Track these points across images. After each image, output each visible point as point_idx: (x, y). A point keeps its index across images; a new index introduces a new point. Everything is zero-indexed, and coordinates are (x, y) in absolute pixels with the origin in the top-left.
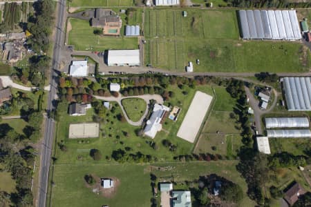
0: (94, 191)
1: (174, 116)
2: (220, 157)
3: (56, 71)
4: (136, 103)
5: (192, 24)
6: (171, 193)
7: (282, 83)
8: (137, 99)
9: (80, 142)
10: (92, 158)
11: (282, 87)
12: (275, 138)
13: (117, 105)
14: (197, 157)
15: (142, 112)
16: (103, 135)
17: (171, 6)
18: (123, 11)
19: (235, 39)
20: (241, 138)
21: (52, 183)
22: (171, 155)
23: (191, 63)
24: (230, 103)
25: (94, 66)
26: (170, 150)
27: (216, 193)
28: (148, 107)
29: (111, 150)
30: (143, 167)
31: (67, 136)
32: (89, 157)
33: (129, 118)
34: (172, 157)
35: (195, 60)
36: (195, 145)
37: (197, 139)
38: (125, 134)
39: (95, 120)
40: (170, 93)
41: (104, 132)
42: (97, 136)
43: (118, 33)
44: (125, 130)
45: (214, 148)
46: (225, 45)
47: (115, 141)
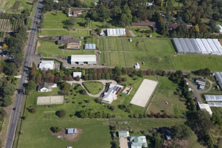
0: (59, 137)
1: (127, 92)
2: (169, 117)
3: (27, 67)
4: (95, 84)
5: (136, 45)
6: (129, 139)
7: (214, 76)
8: (96, 82)
9: (47, 107)
10: (57, 116)
11: (215, 79)
12: (216, 107)
13: (79, 85)
14: (149, 116)
15: (100, 89)
16: (67, 102)
17: (120, 37)
18: (82, 38)
19: (172, 53)
20: (186, 106)
21: (20, 133)
22: (127, 114)
23: (138, 64)
24: (173, 86)
25: (59, 64)
26: (125, 111)
27: (169, 138)
28: (104, 87)
29: (74, 111)
30: (103, 122)
31: (35, 103)
32: (55, 116)
33: (89, 93)
34: (127, 116)
35: (141, 62)
36: (146, 109)
37: (148, 105)
38: (86, 101)
39: (60, 94)
40: (122, 79)
41: (68, 100)
42: (62, 103)
43: (78, 48)
44: (86, 99)
45: (162, 111)
46: (164, 56)
47: (77, 106)
